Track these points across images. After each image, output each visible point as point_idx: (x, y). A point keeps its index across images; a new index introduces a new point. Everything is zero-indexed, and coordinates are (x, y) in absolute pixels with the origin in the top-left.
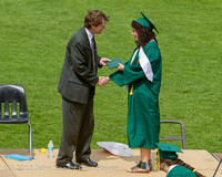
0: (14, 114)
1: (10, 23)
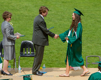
0: (29, 53)
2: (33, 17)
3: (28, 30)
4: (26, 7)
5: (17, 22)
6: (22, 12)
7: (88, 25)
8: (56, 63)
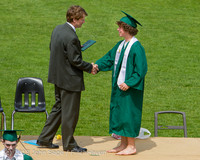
0: (33, 103)
1: (30, 22)
2: (42, 26)
3: (30, 55)
4: (28, 5)
5: (8, 38)
6: (19, 16)
7: (160, 45)
8: (90, 126)
